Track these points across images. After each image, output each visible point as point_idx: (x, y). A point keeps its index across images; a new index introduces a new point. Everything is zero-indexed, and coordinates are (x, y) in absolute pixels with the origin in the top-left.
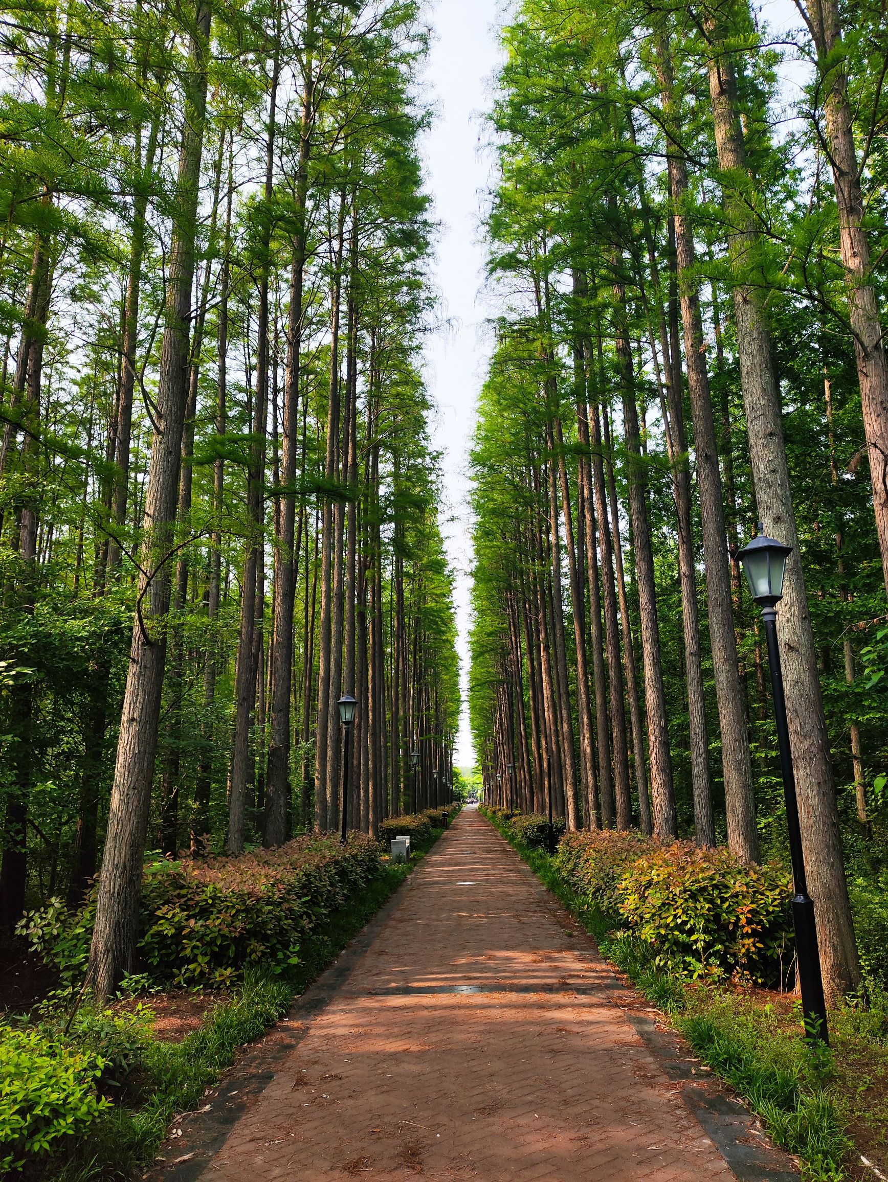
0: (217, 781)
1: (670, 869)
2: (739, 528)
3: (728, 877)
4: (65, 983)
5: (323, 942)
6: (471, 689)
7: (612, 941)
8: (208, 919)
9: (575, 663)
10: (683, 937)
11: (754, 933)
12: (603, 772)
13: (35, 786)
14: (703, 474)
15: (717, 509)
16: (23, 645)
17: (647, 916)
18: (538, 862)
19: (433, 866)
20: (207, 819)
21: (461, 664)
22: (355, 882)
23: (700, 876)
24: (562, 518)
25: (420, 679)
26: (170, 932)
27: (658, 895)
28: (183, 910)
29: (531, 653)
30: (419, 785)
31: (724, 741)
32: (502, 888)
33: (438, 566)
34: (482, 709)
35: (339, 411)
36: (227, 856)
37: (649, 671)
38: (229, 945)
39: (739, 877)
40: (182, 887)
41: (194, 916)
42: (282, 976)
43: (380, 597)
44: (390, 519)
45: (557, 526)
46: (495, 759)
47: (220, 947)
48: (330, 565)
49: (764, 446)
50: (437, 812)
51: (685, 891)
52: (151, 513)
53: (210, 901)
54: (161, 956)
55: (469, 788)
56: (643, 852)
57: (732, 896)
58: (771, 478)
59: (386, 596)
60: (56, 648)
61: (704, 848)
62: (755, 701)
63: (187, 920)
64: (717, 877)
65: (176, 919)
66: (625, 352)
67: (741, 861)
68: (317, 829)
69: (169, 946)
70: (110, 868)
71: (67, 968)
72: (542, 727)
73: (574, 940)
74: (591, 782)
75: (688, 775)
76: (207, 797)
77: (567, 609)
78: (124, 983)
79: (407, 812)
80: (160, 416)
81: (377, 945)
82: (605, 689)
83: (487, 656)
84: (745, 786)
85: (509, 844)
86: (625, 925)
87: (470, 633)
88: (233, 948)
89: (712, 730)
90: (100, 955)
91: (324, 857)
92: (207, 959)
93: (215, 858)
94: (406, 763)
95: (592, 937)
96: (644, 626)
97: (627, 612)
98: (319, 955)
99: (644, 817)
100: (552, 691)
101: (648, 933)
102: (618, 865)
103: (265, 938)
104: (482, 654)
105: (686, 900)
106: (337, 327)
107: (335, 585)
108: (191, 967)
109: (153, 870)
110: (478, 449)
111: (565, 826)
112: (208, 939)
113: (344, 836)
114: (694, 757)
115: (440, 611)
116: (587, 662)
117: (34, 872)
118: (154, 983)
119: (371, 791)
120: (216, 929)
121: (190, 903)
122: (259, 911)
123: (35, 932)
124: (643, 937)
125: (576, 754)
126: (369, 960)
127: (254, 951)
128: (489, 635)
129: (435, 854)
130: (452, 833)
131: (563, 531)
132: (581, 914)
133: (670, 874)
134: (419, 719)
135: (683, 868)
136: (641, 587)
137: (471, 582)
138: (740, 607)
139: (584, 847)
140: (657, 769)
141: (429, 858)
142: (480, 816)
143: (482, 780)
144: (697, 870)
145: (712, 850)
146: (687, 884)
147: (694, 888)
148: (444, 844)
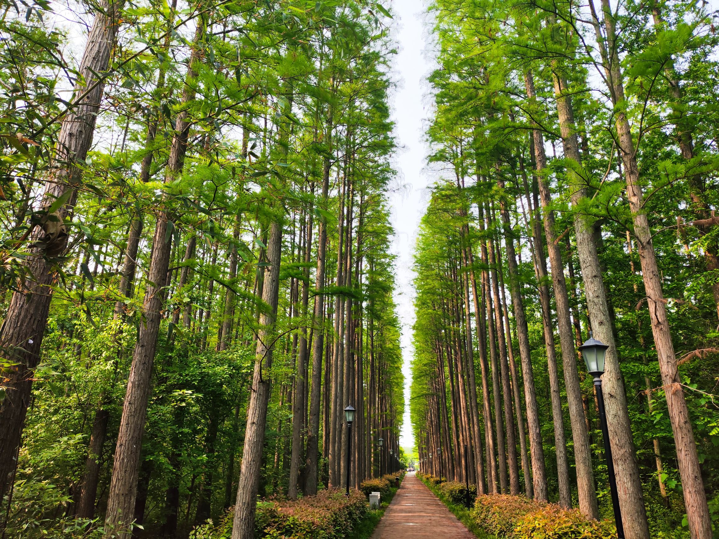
1: (546, 521)
3: (580, 527)
6: (412, 398)
8: (291, 536)
12: (500, 458)
14: (557, 290)
15: (566, 311)
16: (194, 380)
18: (461, 513)
19: (395, 512)
21: (405, 381)
22: (356, 520)
23: (564, 526)
25: (382, 391)
27: (539, 536)
28: (278, 530)
29: (451, 377)
31: (575, 442)
32: (440, 529)
33: (393, 323)
34: (419, 411)
37: (528, 398)
39: (586, 527)
40: (275, 517)
41: (283, 534)
45: (468, 302)
46: (427, 443)
49: (592, 283)
50: (392, 477)
51: (555, 534)
53: (292, 526)
55: (409, 461)
56: (529, 510)
58: (596, 300)
61: (566, 509)
62: (594, 417)
63: (280, 535)
64: (574, 526)
65: (275, 535)
67: (587, 518)
68: (330, 485)
70: (241, 504)
72: (459, 424)
75: (553, 460)
79: (376, 476)
83: (423, 378)
84: (588, 473)
85: (440, 500)
87: (412, 363)
89: (568, 435)
91: (341, 504)
94: (375, 445)
96: (524, 371)
97: (513, 356)
99: (528, 487)
102: (514, 517)
104: (419, 376)
111: (476, 490)
113: (348, 491)
114: (558, 453)
115: (394, 350)
119: (356, 462)
121: (281, 526)
122: (318, 533)
125: (483, 445)
128: (425, 365)
129: (394, 504)
130: (403, 491)
131: (472, 304)
133: (546, 524)
134: (381, 417)
135: (553, 521)
136: (520, 341)
139: (491, 505)
140: (535, 459)
141: (391, 507)
142: (417, 480)
143: (418, 457)
144: (562, 522)
145: (570, 510)
146: (556, 530)
147: (560, 532)
148: (399, 498)
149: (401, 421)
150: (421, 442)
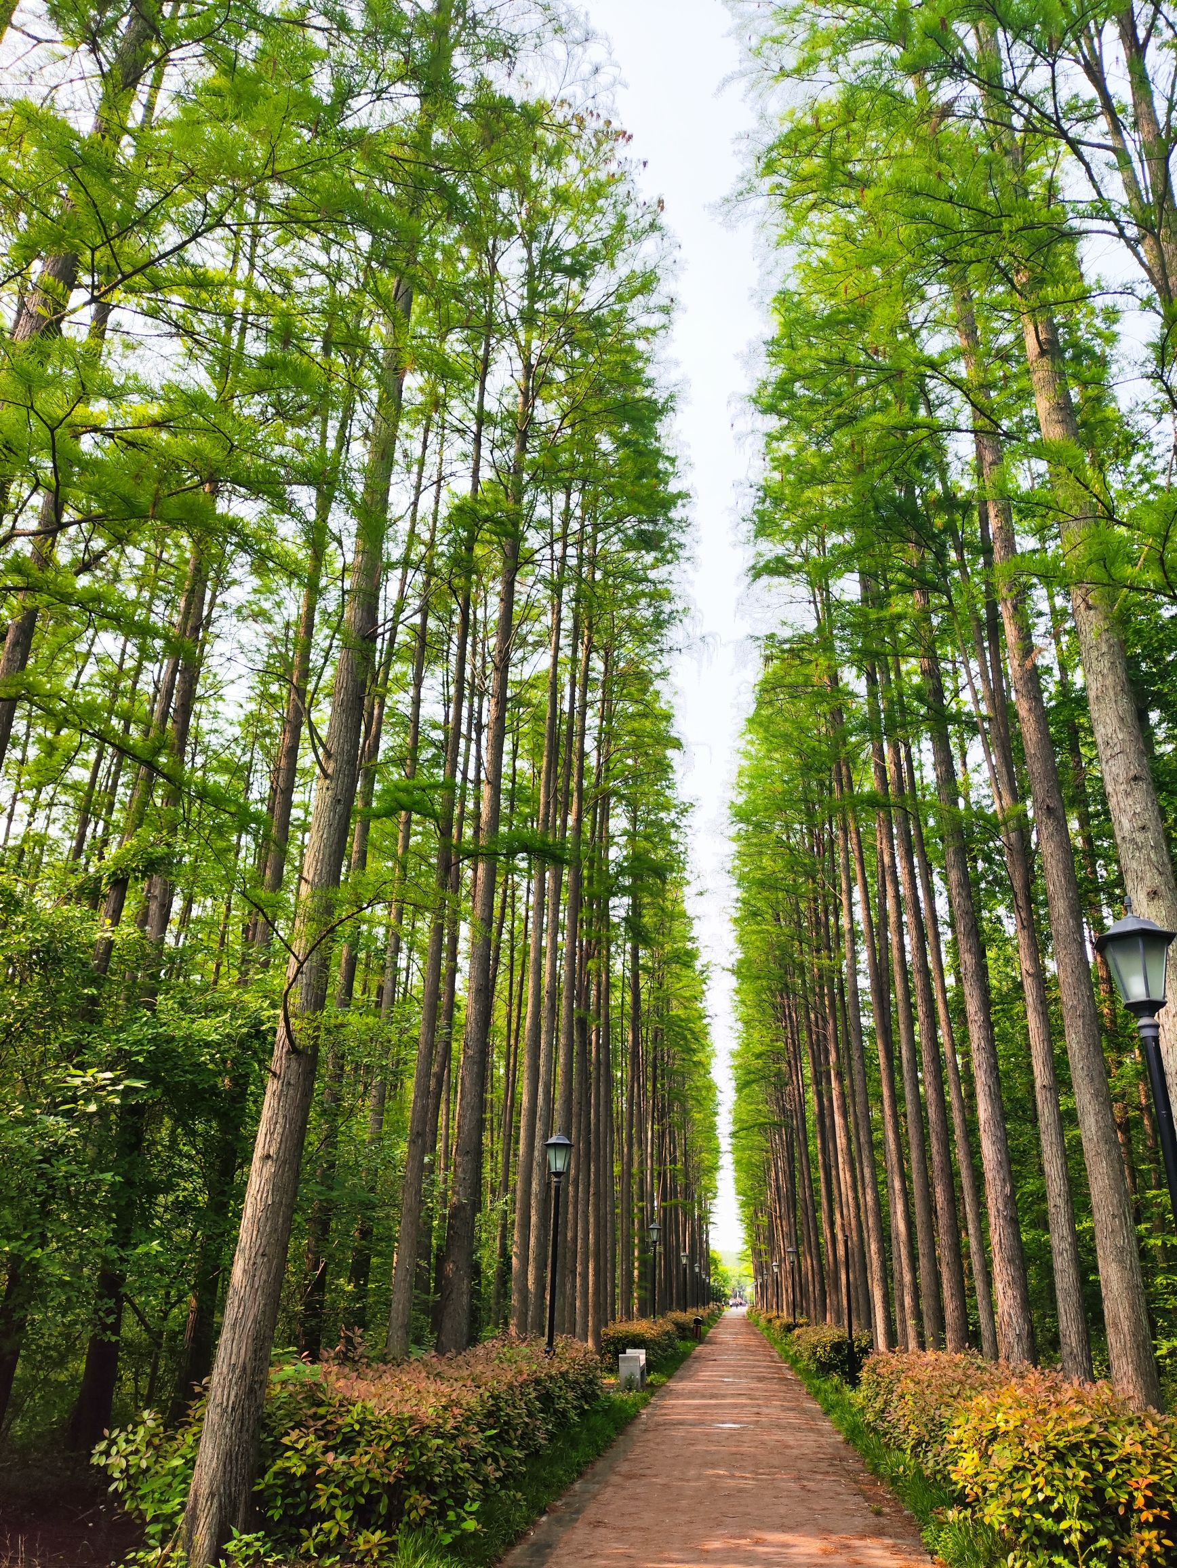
0: (379, 1254)
1: (1023, 1413)
2: (1106, 911)
3: (1113, 1429)
4: (152, 1542)
5: (515, 1502)
6: (733, 1135)
7: (941, 1525)
8: (352, 1454)
9: (880, 1098)
10: (1048, 1524)
11: (1158, 1523)
12: (923, 1262)
13: (136, 1246)
14: (1045, 833)
15: (1068, 881)
16: (138, 1053)
17: (992, 1486)
18: (833, 1397)
19: (679, 1395)
20: (363, 1309)
21: (720, 1097)
22: (564, 1413)
23: (1070, 1426)
24: (857, 895)
25: (662, 1116)
26: (300, 1470)
27: (1007, 1453)
28: (320, 1438)
29: (817, 1082)
30: (660, 1274)
31: (1097, 1216)
32: (778, 1435)
33: (686, 959)
34: (750, 1164)
35: (557, 752)
36: (386, 1363)
37: (984, 1110)
38: (380, 1495)
39: (1129, 1430)
40: (320, 1404)
41: (334, 1448)
42: (453, 1548)
43: (607, 999)
44: (624, 891)
45: (851, 905)
46: (771, 1239)
47: (368, 1497)
48: (540, 952)
49: (1127, 794)
50: (687, 1316)
51: (1048, 1448)
52: (310, 878)
53: (357, 1427)
54: (286, 1507)
55: (733, 1282)
56: (984, 1385)
57: (1121, 1461)
58: (1140, 837)
59: (616, 998)
60: (179, 1056)
61: (1076, 1383)
62: (1143, 1161)
63: (324, 1453)
64: (1096, 1428)
65: (309, 1451)
66: (932, 673)
67: (1132, 1405)
68: (513, 1330)
69: (296, 1493)
70: (225, 1370)
71: (155, 1519)
72: (836, 1192)
73: (884, 1521)
74: (907, 1278)
75: (1048, 1271)
76: (365, 1275)
77: (867, 1021)
78: (230, 1546)
79: (643, 1314)
80: (328, 755)
81: (591, 1512)
82: (924, 1139)
83: (755, 1086)
84: (1131, 1288)
85: (790, 1369)
86: (960, 1500)
87: (734, 1055)
88: (385, 1499)
89: (1079, 1201)
90: (202, 1501)
91: (520, 1372)
92: (348, 1515)
93: (368, 1365)
94: (642, 1240)
95: (910, 1518)
96: (974, 1046)
97: (950, 1028)
98: (508, 1521)
99: (986, 1333)
100: (849, 1139)
101: (994, 1514)
102: (948, 1405)
103: (431, 1488)
104: (747, 1084)
105: (1050, 1463)
106: (557, 648)
107: (546, 980)
108: (326, 1525)
109: (282, 1376)
110: (740, 800)
111: (872, 1343)
112: (351, 1484)
113: (550, 1343)
114: (1055, 1242)
115: (688, 1020)
116: (896, 1099)
117: (127, 1375)
118: (273, 1550)
119: (591, 1278)
120: (363, 1470)
121: (329, 1428)
122: (424, 1445)
123: (117, 1463)
124: (987, 1520)
125: (885, 1237)
126: (580, 1533)
127: (414, 1507)
128: (758, 1056)
129: (682, 1379)
130: (708, 1349)
131: (859, 912)
132: (894, 1480)
133: (1024, 1421)
134: (661, 1175)
135: (1044, 1412)
136: (967, 990)
137: (732, 982)
138: (1113, 1022)
139: (897, 1375)
140: (1003, 1259)
141: (673, 1385)
142: (748, 1325)
143: (752, 1272)
144: (1065, 1416)
145: (1087, 1386)
146: (1050, 1438)
147: (1061, 1444)
148: (696, 1365)
149: (712, 1191)
150: (758, 1236)
